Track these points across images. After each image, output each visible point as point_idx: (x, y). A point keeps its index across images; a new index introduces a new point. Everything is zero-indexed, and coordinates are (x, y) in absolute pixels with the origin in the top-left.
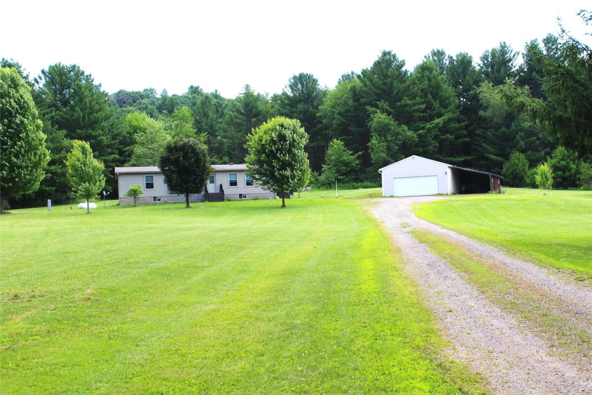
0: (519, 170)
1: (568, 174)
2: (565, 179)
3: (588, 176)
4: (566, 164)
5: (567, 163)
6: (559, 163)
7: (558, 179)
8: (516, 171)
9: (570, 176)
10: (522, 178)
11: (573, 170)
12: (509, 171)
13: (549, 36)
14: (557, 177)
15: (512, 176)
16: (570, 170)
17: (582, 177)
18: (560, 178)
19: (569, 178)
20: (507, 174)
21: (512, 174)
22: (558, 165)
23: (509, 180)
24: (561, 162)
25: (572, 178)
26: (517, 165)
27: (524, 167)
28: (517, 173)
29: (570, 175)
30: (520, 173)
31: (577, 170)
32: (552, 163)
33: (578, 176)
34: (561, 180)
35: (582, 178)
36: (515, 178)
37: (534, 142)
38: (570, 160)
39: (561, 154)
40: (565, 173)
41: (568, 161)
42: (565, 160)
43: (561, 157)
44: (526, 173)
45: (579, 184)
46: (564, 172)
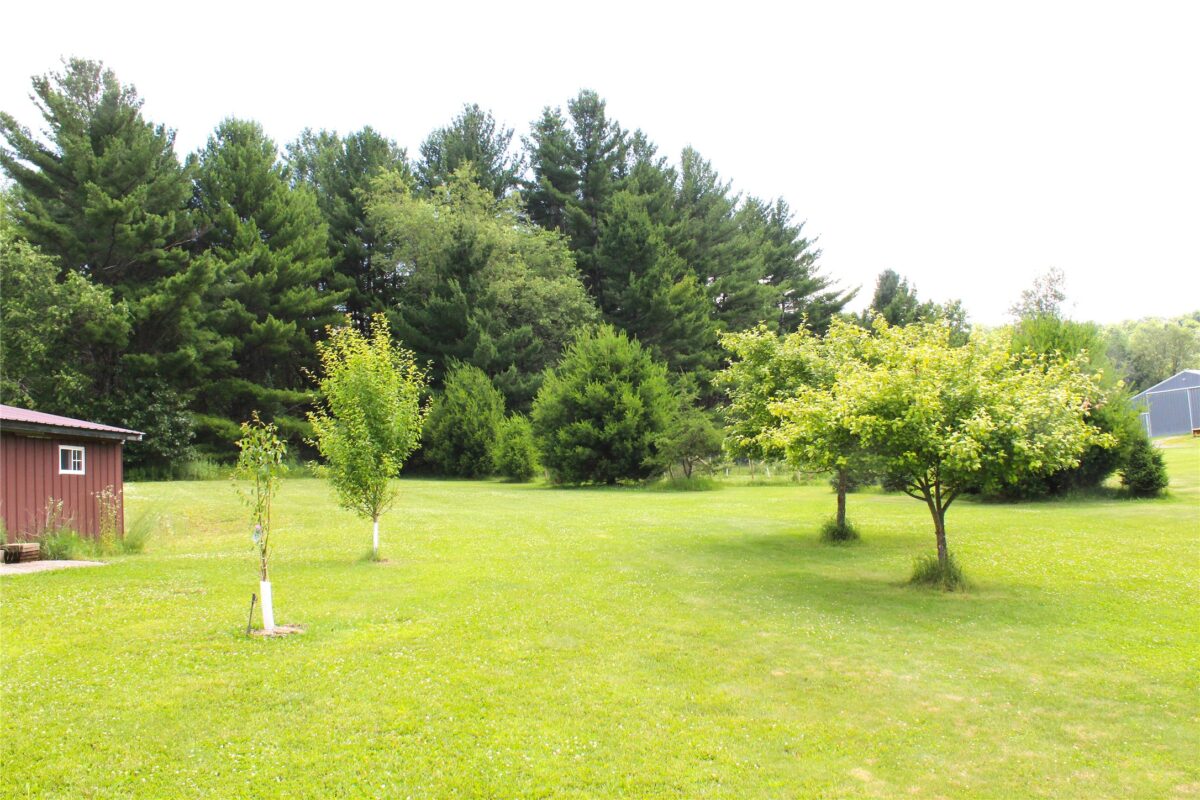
0: (470, 422)
1: (611, 429)
2: (604, 448)
3: (684, 437)
4: (607, 395)
5: (611, 390)
6: (583, 391)
7: (579, 449)
8: (459, 428)
9: (622, 436)
10: (480, 450)
11: (629, 415)
12: (441, 427)
13: (584, 96)
14: (575, 439)
15: (447, 442)
16: (619, 416)
17: (660, 439)
18: (585, 445)
19: (617, 445)
20: (435, 434)
21: (450, 436)
22: (578, 396)
23: (441, 454)
24: (589, 388)
25: (629, 444)
26: (463, 408)
27: (487, 413)
28: (465, 433)
29: (619, 433)
30: (473, 433)
31: (646, 416)
32: (560, 391)
33: (648, 437)
34: (588, 451)
35: (664, 445)
36: (459, 450)
37: (530, 341)
38: (623, 379)
39: (589, 360)
40: (602, 428)
41: (614, 382)
42: (602, 380)
43: (589, 370)
44: (491, 434)
45: (654, 467)
46: (600, 424)
